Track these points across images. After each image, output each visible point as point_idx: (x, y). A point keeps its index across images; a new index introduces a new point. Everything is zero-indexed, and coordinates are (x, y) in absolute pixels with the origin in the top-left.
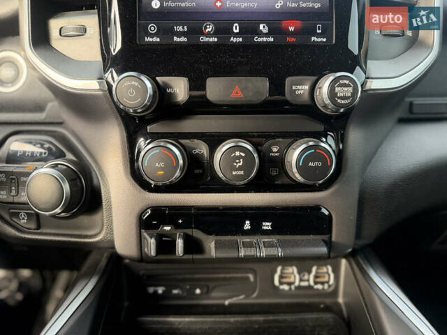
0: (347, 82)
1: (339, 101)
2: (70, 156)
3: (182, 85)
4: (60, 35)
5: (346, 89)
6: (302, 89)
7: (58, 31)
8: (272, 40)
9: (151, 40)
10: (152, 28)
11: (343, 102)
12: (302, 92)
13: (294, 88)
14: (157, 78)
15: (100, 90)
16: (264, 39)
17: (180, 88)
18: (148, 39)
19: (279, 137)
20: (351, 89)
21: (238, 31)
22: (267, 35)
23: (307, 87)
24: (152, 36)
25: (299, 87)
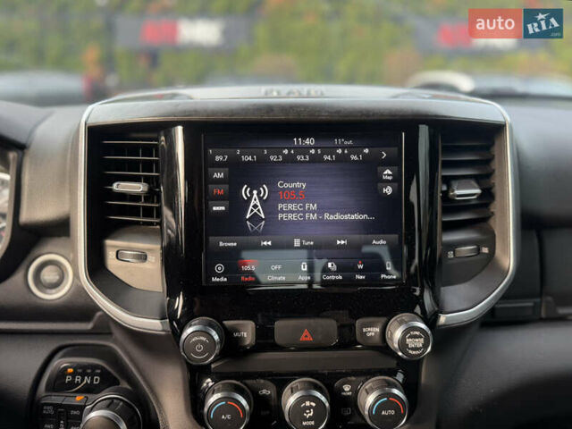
0: (417, 333)
1: (410, 352)
2: (125, 385)
3: (250, 328)
4: (117, 257)
5: (417, 340)
6: (373, 332)
7: (115, 253)
8: (341, 277)
9: (218, 280)
10: (219, 268)
11: (414, 352)
12: (373, 334)
13: (364, 330)
14: (225, 322)
15: (163, 331)
16: (333, 277)
17: (247, 332)
18: (215, 279)
19: (350, 375)
20: (422, 340)
21: (306, 269)
22: (336, 273)
23: (378, 330)
24: (219, 276)
25: (369, 329)
